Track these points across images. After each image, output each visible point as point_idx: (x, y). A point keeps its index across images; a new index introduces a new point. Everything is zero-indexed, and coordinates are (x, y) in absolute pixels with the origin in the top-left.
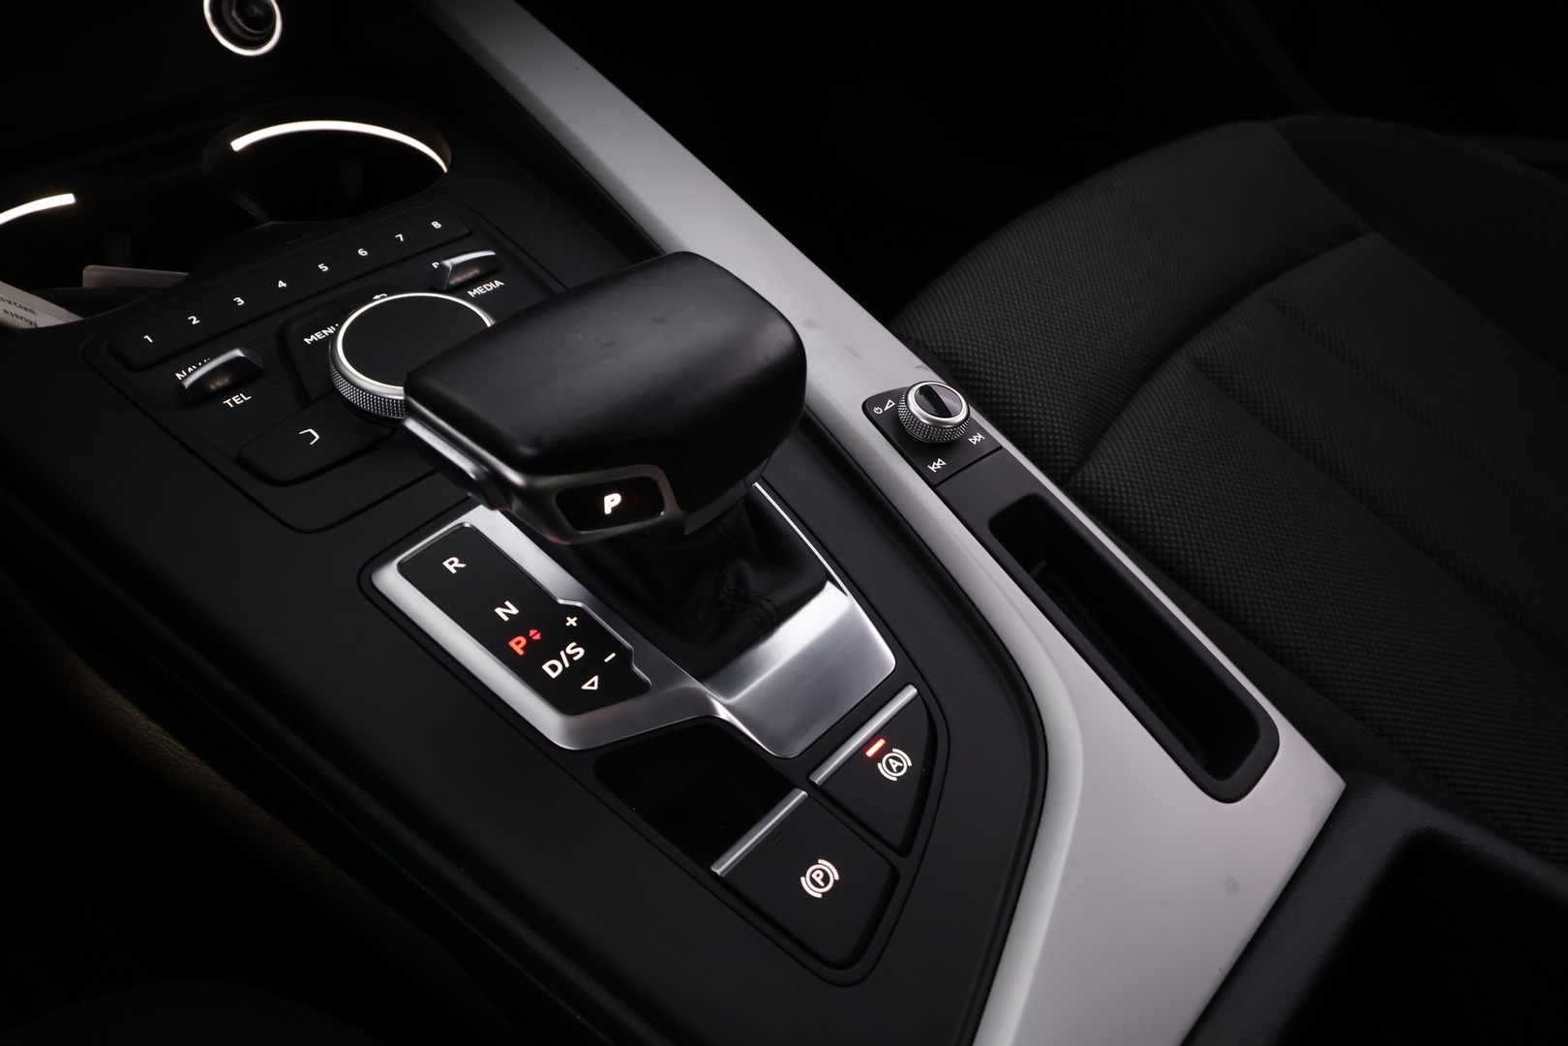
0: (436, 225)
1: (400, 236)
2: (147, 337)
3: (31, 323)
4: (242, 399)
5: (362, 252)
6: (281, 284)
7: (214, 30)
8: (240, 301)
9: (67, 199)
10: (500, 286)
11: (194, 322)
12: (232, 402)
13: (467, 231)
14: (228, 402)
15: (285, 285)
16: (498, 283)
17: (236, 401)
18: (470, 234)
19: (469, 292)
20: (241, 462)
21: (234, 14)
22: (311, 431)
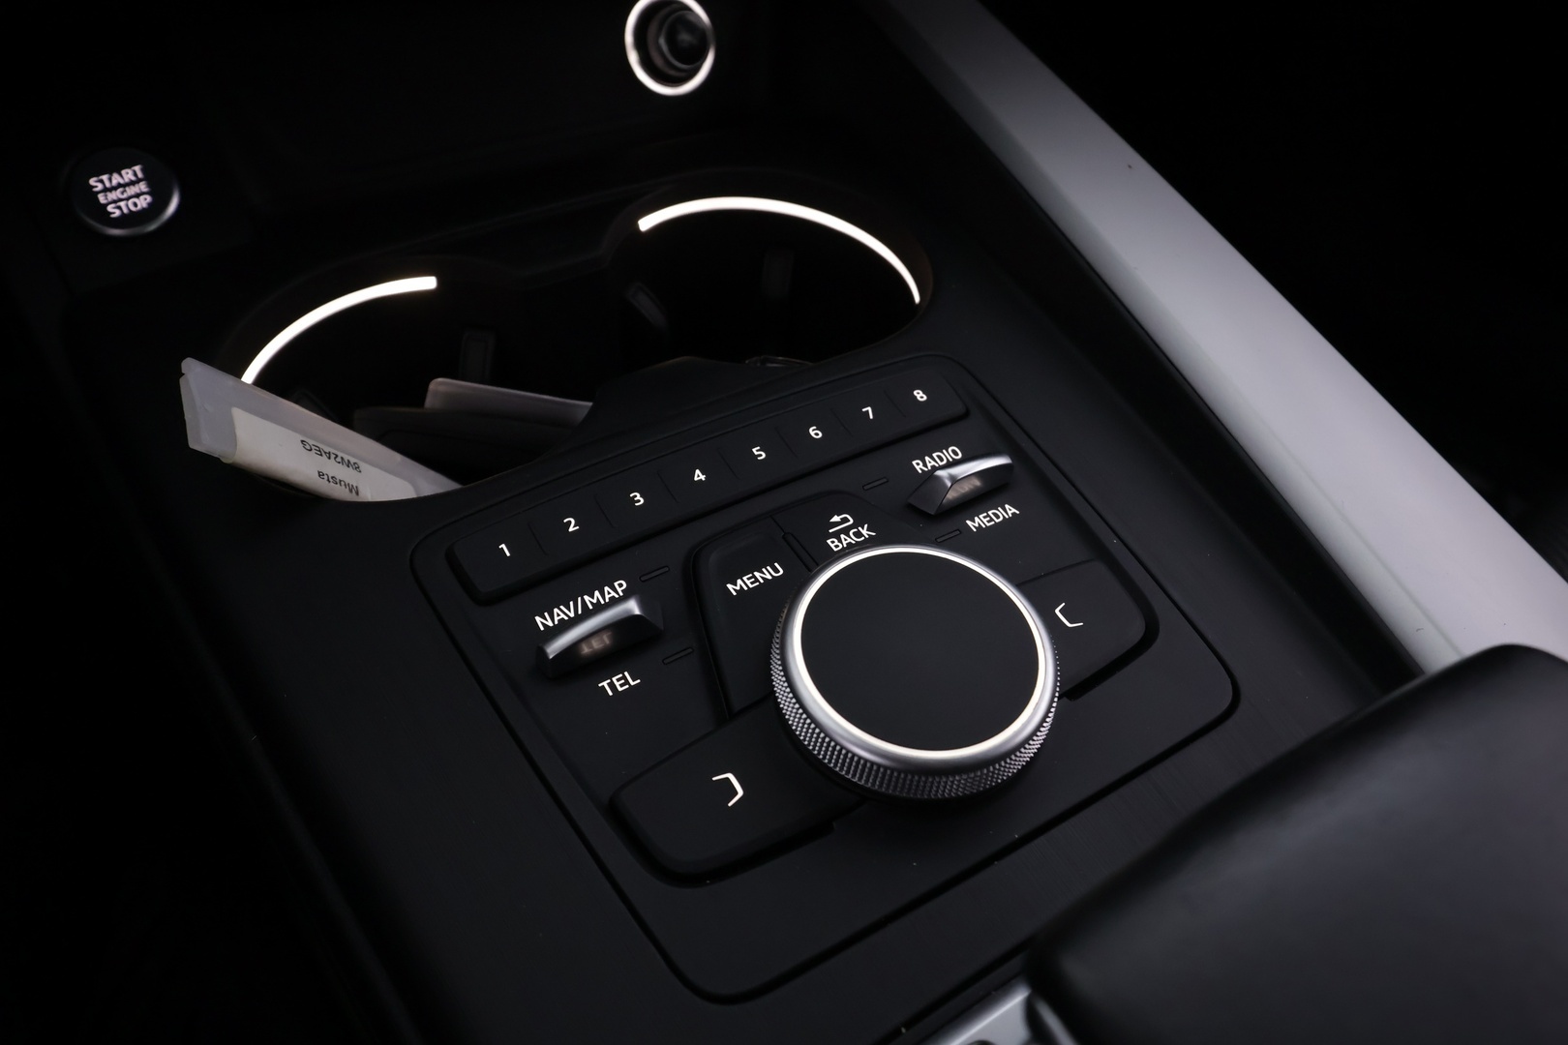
0: (920, 395)
1: (869, 409)
2: (503, 546)
3: (352, 489)
4: (627, 683)
5: (814, 432)
6: (699, 476)
7: (633, 58)
8: (639, 499)
9: (427, 283)
10: (1013, 514)
11: (571, 529)
12: (612, 685)
13: (959, 409)
14: (605, 684)
15: (703, 477)
16: (1011, 510)
17: (617, 684)
18: (966, 415)
19: (969, 522)
20: (615, 813)
21: (662, 41)
22: (730, 776)
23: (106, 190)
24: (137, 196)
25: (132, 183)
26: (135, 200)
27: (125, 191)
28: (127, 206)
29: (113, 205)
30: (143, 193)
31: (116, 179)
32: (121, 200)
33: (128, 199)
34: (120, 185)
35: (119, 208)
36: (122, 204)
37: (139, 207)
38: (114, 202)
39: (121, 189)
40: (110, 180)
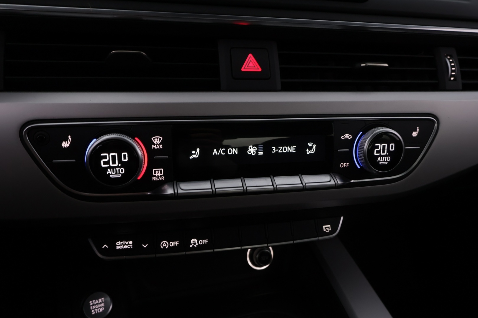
23: (93, 305)
24: (101, 308)
25: (100, 303)
26: (100, 309)
27: (98, 306)
28: (97, 311)
29: (93, 310)
30: (102, 307)
31: (97, 302)
32: (96, 308)
33: (98, 309)
34: (97, 304)
35: (95, 311)
36: (96, 310)
37: (100, 311)
38: (94, 309)
39: (97, 305)
40: (95, 302)
